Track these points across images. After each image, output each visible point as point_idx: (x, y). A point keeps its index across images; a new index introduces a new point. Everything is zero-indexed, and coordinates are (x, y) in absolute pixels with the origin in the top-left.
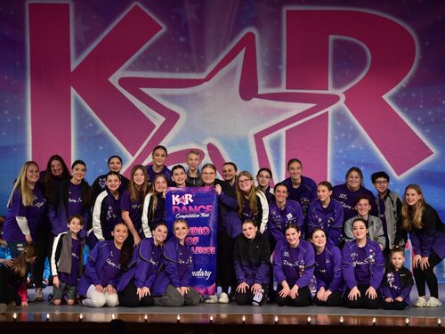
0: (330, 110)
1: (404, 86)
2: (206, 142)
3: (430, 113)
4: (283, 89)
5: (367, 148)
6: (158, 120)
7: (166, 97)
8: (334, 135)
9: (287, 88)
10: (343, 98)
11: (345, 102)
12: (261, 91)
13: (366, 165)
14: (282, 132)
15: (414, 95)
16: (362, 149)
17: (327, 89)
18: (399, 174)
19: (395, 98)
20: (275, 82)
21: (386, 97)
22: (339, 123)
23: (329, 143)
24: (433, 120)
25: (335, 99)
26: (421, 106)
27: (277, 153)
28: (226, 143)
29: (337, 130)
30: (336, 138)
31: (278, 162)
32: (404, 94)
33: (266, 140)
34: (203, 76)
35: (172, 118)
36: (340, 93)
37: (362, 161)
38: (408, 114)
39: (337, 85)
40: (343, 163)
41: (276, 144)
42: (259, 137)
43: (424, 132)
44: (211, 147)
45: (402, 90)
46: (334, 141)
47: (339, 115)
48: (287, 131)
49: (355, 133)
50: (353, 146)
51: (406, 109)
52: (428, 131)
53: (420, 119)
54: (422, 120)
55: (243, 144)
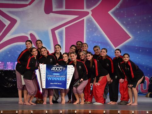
0: (85, 18)
1: (118, 7)
2: (29, 33)
3: (129, 19)
4: (64, 9)
5: (101, 35)
6: (7, 23)
7: (10, 12)
8: (87, 30)
9: (66, 9)
10: (91, 13)
11: (92, 15)
12: (54, 10)
13: (101, 43)
14: (64, 28)
15: (122, 12)
16: (99, 36)
17: (83, 9)
18: (115, 47)
19: (114, 13)
20: (60, 6)
21: (110, 13)
22: (89, 24)
23: (85, 33)
24: (130, 23)
25: (87, 13)
26: (125, 17)
27: (61, 38)
28: (38, 33)
29: (88, 27)
30: (88, 31)
31: (62, 42)
32: (118, 11)
33: (56, 32)
34: (27, 3)
35: (13, 22)
36: (89, 10)
37: (99, 41)
38: (119, 20)
39: (88, 7)
40: (91, 42)
41: (61, 34)
42: (53, 31)
43: (126, 28)
44: (31, 35)
45: (117, 9)
46: (87, 32)
47: (89, 21)
48: (66, 28)
49: (96, 29)
50: (95, 35)
51: (119, 18)
52: (128, 28)
53: (125, 22)
54: (126, 23)
55: (46, 34)
